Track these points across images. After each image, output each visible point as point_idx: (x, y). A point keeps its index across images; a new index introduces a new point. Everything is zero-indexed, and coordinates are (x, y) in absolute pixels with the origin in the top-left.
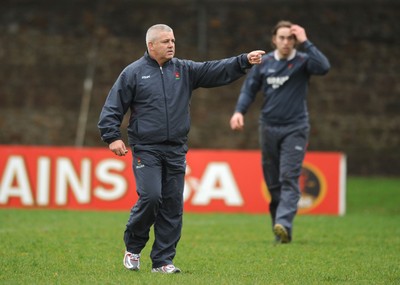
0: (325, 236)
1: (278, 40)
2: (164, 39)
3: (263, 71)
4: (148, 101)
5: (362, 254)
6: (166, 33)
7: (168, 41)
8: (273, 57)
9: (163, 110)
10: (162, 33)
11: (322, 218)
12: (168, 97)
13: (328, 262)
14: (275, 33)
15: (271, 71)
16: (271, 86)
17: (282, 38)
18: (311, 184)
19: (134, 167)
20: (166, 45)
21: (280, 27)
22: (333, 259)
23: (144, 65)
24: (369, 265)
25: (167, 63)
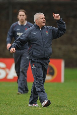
0: (56, 90)
1: (19, 17)
2: (42, 18)
3: (14, 29)
4: (36, 42)
5: (70, 97)
6: (41, 15)
7: (43, 18)
8: (18, 24)
9: (42, 46)
10: (40, 15)
11: (55, 84)
12: (44, 40)
13: (58, 100)
14: (18, 14)
15: (18, 29)
16: (18, 36)
17: (21, 15)
18: (51, 71)
19: (32, 68)
20: (42, 20)
21: (20, 11)
22: (59, 99)
23: (34, 28)
24: (73, 101)
25: (43, 27)
